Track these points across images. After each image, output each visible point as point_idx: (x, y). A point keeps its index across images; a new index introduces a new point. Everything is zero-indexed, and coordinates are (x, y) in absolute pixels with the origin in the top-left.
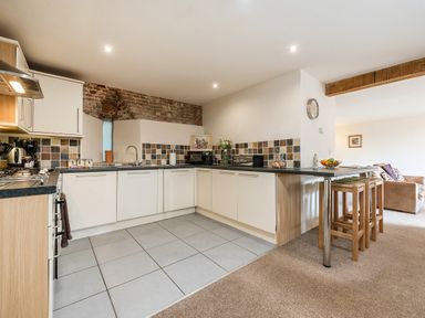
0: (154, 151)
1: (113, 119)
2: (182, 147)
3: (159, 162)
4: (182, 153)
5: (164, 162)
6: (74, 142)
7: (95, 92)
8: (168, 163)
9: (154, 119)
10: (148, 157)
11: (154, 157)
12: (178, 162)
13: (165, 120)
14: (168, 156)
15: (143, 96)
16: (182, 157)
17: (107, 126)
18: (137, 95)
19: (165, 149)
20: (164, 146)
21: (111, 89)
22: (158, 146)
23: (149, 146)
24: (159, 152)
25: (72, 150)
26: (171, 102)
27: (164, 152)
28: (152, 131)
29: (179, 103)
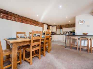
1: (62, 29)
10: (64, 33)
13: (67, 28)
17: (61, 30)
21: (60, 26)
22: (66, 32)
24: (66, 33)
25: (56, 33)
26: (68, 25)
28: (65, 30)
29: (70, 24)
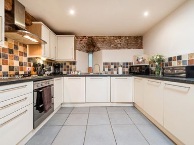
0: (109, 67)
2: (127, 64)
3: (112, 73)
4: (127, 67)
5: (115, 73)
6: (74, 63)
7: (82, 40)
8: (118, 73)
9: (110, 49)
10: (106, 70)
11: (109, 70)
12: (124, 72)
13: (116, 48)
14: (118, 69)
15: (103, 37)
16: (127, 70)
18: (101, 37)
19: (116, 65)
20: (115, 63)
21: (89, 37)
22: (112, 64)
23: (106, 64)
24: (112, 67)
25: (73, 67)
26: (120, 37)
27: (115, 67)
28: (108, 55)
29: (126, 37)
